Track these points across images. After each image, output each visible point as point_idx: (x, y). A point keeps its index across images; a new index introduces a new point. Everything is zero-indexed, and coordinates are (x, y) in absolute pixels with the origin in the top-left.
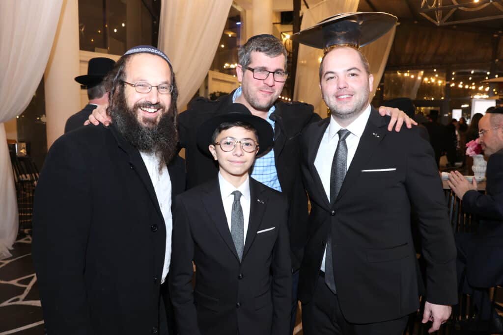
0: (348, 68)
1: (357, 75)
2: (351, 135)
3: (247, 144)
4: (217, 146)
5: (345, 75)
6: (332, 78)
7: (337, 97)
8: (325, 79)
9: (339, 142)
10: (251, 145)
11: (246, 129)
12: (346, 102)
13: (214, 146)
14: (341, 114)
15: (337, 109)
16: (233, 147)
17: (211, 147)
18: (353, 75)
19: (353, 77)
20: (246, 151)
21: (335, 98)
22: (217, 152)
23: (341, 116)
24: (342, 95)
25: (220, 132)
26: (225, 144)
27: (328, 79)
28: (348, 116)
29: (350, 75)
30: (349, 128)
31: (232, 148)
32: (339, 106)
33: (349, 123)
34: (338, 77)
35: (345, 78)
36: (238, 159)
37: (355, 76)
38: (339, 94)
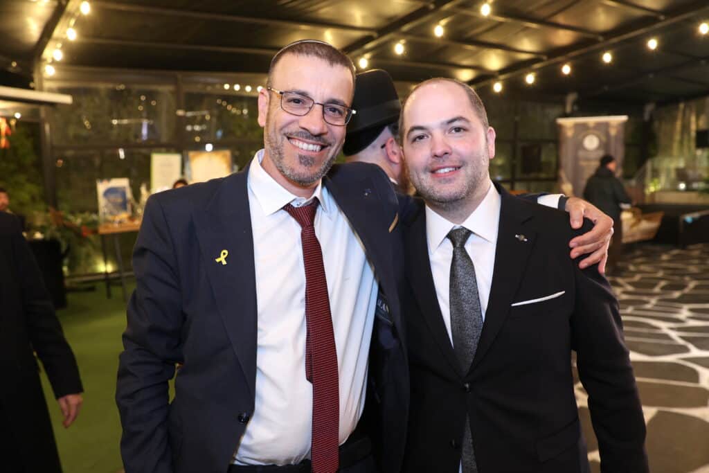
0: (450, 118)
1: (465, 130)
2: (472, 236)
5: (445, 132)
6: (421, 137)
7: (433, 172)
8: (410, 141)
9: (454, 252)
12: (449, 180)
14: (442, 202)
15: (434, 193)
18: (458, 130)
19: (458, 134)
21: (429, 174)
23: (444, 205)
24: (440, 168)
27: (414, 140)
28: (454, 204)
29: (453, 131)
30: (468, 224)
32: (437, 188)
33: (464, 221)
34: (431, 134)
37: (462, 130)
38: (435, 166)
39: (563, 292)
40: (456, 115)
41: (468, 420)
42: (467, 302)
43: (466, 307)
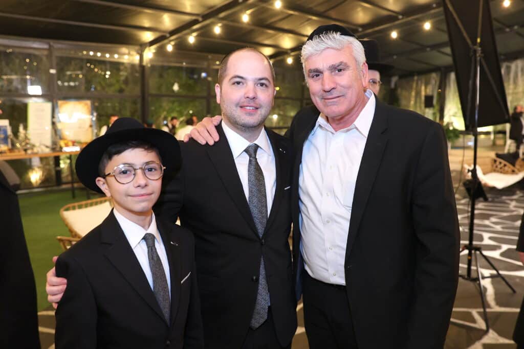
3: (150, 170)
4: (108, 178)
5: (254, 84)
6: (239, 83)
10: (155, 170)
11: (146, 149)
13: (104, 178)
16: (133, 176)
17: (99, 180)
20: (150, 179)
21: (239, 108)
22: (109, 186)
25: (110, 158)
26: (120, 173)
31: (133, 178)
34: (246, 83)
35: (254, 87)
36: (143, 191)
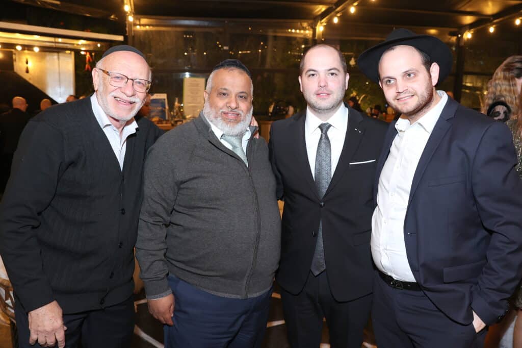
0: (330, 68)
1: (336, 75)
2: (331, 128)
5: (326, 74)
6: (313, 75)
7: (318, 94)
8: (307, 76)
9: (321, 135)
12: (325, 99)
14: (320, 109)
18: (332, 74)
19: (332, 76)
21: (315, 96)
23: (320, 111)
24: (322, 93)
28: (325, 111)
29: (330, 75)
30: (330, 121)
32: (318, 103)
33: (328, 119)
34: (319, 74)
35: (326, 77)
37: (334, 75)
38: (320, 92)
39: (375, 160)
40: (332, 67)
41: (321, 224)
42: (325, 161)
43: (324, 164)
